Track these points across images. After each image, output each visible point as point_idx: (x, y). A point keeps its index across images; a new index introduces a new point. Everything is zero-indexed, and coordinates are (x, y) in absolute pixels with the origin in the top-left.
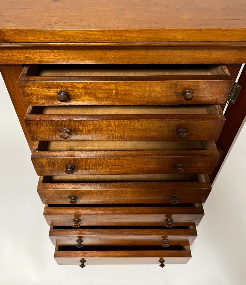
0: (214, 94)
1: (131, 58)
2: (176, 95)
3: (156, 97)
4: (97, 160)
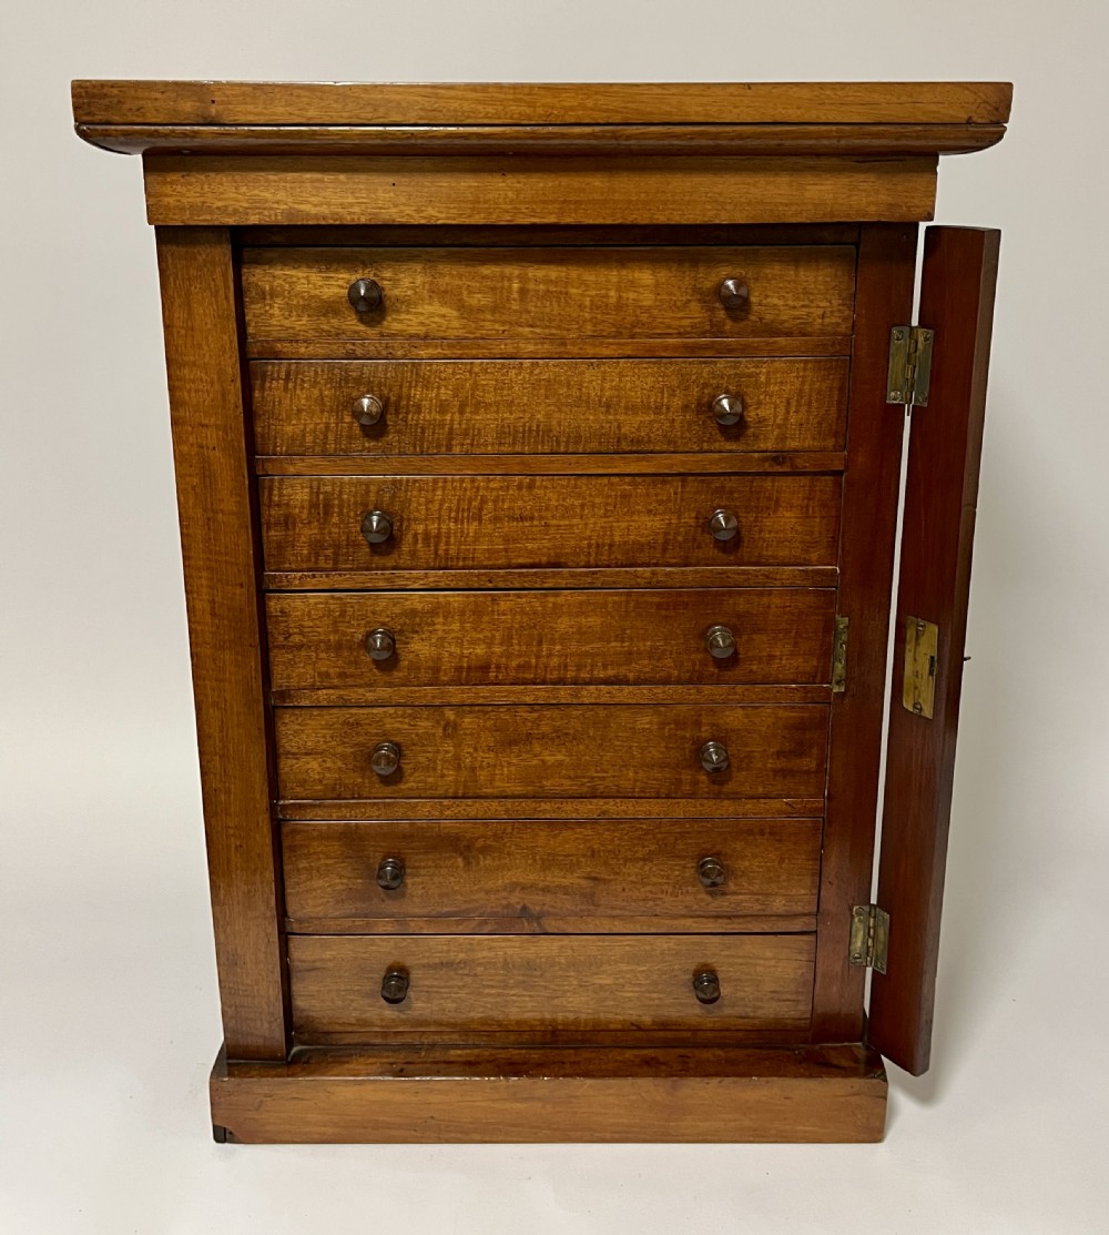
0: (812, 297)
1: (565, 201)
2: (699, 300)
3: (640, 307)
4: (466, 489)
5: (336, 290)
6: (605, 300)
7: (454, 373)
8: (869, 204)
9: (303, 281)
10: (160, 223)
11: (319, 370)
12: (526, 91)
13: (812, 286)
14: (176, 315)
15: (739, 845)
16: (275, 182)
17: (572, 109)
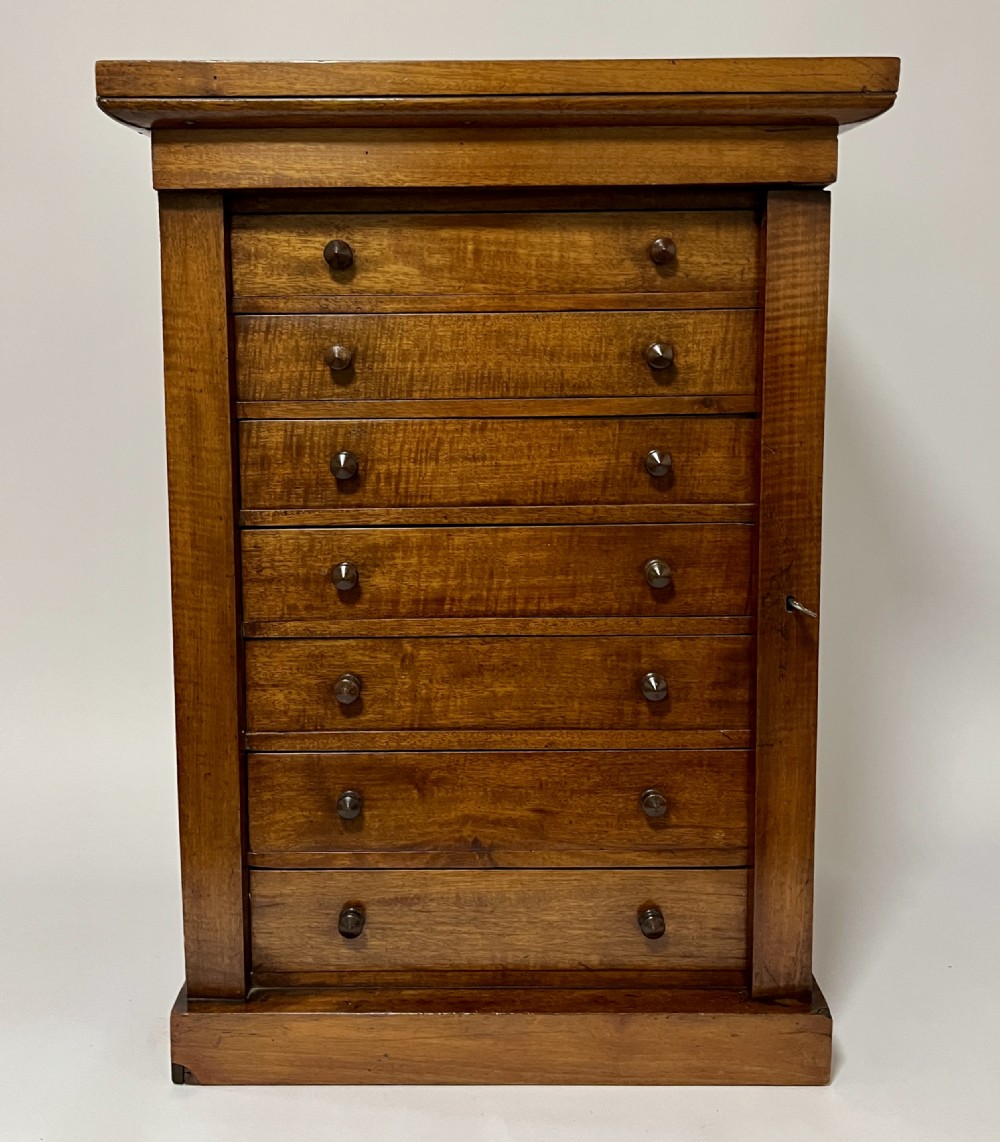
0: (731, 255)
1: (515, 166)
2: (632, 259)
3: (580, 265)
4: (424, 432)
5: (313, 252)
6: (549, 259)
7: (415, 325)
8: (780, 167)
9: (284, 244)
10: (163, 188)
11: (296, 324)
12: (482, 67)
13: (732, 246)
14: (173, 271)
15: (679, 777)
16: (264, 151)
17: (522, 81)
